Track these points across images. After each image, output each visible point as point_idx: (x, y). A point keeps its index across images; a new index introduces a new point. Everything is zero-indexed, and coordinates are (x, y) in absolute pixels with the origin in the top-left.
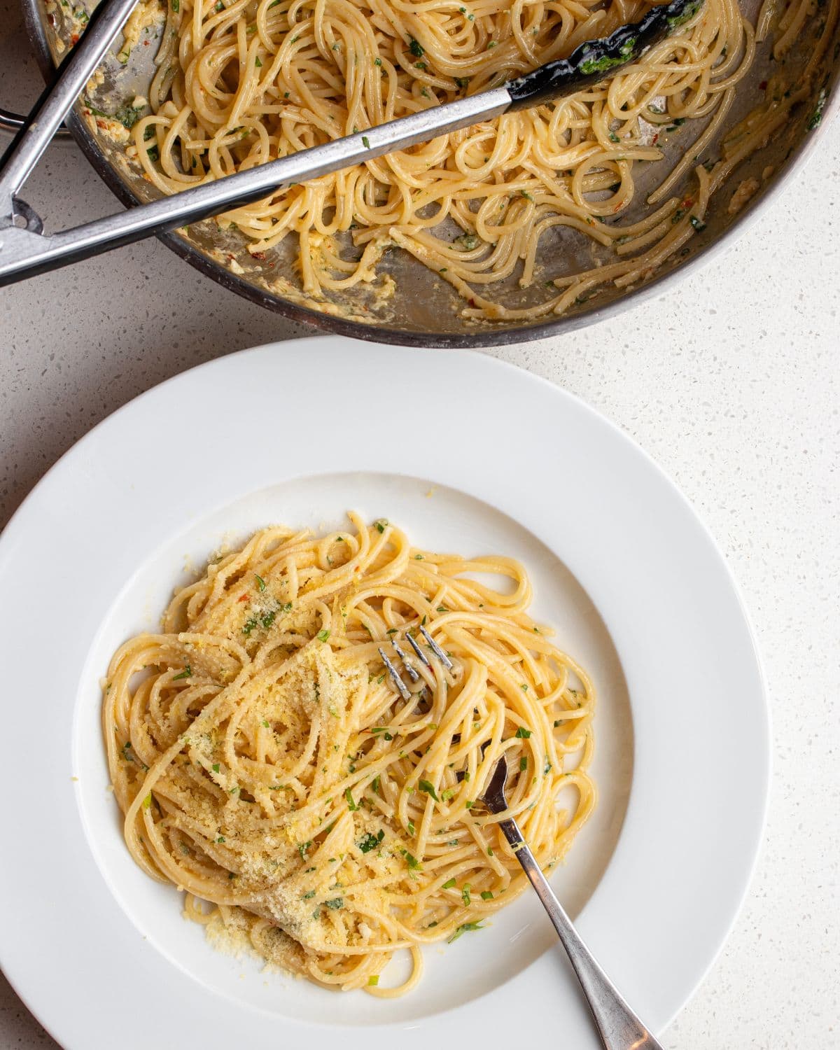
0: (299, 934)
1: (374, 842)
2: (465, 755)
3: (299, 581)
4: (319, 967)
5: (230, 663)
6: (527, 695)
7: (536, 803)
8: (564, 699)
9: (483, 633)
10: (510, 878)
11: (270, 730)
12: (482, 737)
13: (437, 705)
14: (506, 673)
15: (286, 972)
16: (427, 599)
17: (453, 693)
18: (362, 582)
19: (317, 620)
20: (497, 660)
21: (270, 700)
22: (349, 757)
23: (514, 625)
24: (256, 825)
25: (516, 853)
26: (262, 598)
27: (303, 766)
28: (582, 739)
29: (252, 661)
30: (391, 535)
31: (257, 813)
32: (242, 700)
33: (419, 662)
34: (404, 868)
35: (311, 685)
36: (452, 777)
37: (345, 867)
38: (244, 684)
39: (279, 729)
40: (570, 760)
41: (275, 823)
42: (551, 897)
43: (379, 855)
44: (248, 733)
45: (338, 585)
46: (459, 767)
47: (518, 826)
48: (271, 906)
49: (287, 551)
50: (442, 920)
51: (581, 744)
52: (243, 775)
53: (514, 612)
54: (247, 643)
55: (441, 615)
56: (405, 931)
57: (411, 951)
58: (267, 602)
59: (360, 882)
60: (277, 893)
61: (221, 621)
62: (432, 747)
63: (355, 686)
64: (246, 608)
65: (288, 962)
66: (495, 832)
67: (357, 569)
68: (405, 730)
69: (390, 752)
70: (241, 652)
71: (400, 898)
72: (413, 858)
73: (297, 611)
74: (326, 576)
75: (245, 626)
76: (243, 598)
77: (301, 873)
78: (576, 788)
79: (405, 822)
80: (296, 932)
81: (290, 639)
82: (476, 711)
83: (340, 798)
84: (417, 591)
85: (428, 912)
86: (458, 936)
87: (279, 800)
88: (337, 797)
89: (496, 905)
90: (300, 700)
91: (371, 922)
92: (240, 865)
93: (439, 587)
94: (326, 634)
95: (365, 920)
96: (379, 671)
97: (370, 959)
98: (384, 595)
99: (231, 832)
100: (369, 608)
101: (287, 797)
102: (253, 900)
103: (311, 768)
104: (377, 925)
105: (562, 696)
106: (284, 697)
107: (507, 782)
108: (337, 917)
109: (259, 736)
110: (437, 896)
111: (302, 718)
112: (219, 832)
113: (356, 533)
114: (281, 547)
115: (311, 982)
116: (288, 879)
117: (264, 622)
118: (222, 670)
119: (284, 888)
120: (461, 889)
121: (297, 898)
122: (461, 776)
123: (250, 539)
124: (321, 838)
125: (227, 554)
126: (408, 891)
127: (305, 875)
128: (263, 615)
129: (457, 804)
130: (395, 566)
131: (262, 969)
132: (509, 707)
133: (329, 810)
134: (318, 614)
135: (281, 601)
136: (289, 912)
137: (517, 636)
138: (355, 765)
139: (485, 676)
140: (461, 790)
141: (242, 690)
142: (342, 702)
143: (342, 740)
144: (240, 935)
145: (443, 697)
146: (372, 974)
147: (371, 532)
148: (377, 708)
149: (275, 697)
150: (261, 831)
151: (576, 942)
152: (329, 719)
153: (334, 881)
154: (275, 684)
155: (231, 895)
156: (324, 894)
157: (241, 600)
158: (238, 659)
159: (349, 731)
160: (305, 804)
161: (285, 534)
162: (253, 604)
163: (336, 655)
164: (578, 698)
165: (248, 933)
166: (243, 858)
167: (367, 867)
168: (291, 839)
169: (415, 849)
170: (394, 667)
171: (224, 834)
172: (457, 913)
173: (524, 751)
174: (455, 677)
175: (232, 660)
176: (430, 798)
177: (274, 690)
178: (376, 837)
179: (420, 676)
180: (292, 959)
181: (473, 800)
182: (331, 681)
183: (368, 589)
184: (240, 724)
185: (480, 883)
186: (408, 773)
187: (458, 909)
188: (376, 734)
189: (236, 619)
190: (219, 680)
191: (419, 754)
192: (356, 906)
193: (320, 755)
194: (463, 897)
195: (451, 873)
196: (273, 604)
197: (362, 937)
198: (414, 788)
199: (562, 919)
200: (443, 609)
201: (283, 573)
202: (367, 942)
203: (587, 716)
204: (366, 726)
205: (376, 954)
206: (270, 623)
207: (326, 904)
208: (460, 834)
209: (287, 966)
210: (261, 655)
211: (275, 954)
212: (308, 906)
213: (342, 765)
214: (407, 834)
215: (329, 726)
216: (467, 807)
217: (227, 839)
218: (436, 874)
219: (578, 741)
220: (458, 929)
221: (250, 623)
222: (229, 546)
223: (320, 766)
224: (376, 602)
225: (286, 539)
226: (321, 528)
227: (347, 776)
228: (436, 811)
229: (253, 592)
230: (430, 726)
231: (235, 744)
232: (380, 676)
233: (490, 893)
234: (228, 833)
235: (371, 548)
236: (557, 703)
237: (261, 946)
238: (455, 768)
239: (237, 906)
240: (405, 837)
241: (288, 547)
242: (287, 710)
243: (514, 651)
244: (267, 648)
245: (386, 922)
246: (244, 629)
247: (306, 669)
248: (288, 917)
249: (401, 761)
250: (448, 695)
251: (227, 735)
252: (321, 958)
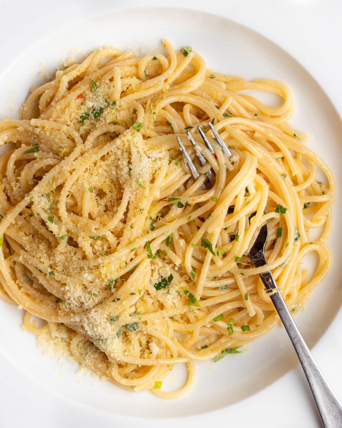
0: (105, 347)
1: (165, 283)
2: (236, 221)
3: (123, 86)
4: (119, 373)
5: (67, 143)
6: (285, 182)
7: (287, 263)
8: (313, 188)
9: (256, 135)
10: (264, 317)
11: (94, 194)
12: (249, 209)
13: (218, 184)
14: (271, 164)
15: (94, 374)
16: (216, 107)
17: (231, 175)
18: (169, 90)
19: (134, 116)
20: (265, 154)
21: (95, 172)
22: (151, 218)
23: (278, 130)
24: (78, 263)
25: (271, 297)
26: (95, 97)
27: (115, 222)
28: (323, 219)
29: (84, 143)
30: (193, 59)
31: (79, 255)
32: (74, 170)
33: (207, 151)
34: (186, 304)
35: (125, 163)
36: (227, 238)
37: (142, 300)
38: (76, 159)
39: (101, 194)
40: (314, 233)
41: (92, 264)
42: (295, 331)
43: (168, 293)
44: (76, 195)
45: (151, 92)
46: (232, 230)
47: (275, 277)
48: (85, 325)
49: (116, 64)
50: (210, 345)
51: (323, 222)
52: (71, 226)
53: (280, 121)
54: (81, 129)
55: (226, 119)
56: (184, 351)
57: (187, 365)
58: (97, 100)
59: (153, 312)
60: (90, 316)
61: (63, 111)
62: (213, 214)
63: (159, 165)
64: (82, 104)
65: (96, 367)
66: (255, 282)
67: (166, 80)
68: (193, 200)
69: (182, 216)
70: (76, 135)
71: (182, 326)
72: (193, 296)
73: (119, 109)
74: (143, 84)
75: (81, 117)
76: (81, 96)
77: (109, 303)
78: (316, 254)
79: (189, 270)
80: (102, 346)
81: (113, 128)
82: (247, 190)
83: (142, 249)
84: (209, 101)
85: (201, 338)
86: (223, 357)
87: (96, 247)
88: (140, 247)
89: (252, 336)
90: (117, 173)
91: (159, 342)
92: (64, 294)
93: (225, 98)
94: (139, 126)
95: (154, 340)
96: (177, 156)
97: (156, 369)
98: (185, 101)
99: (59, 269)
100: (173, 110)
101: (102, 245)
102: (72, 320)
103: (121, 225)
104: (163, 344)
105: (311, 185)
106: (106, 171)
107: (266, 245)
108: (133, 336)
109: (85, 198)
110: (209, 326)
111: (118, 187)
112: (51, 267)
113: (167, 56)
114: (112, 61)
115: (112, 383)
116: (99, 306)
117: (95, 115)
118: (61, 147)
119: (95, 312)
120: (227, 322)
121: (105, 320)
122: (233, 238)
123: (89, 55)
124: (125, 277)
125: (72, 64)
126: (188, 321)
127: (112, 304)
128: (94, 110)
129: (228, 258)
130: (195, 80)
131: (78, 371)
132: (272, 189)
133: (134, 257)
134: (135, 111)
135: (108, 100)
136: (99, 330)
137: (281, 139)
138: (155, 225)
139: (255, 165)
140: (231, 249)
141: (73, 163)
142: (147, 177)
143: (146, 204)
144: (63, 344)
145: (223, 177)
146: (157, 380)
147: (178, 56)
148: (173, 184)
149: (98, 170)
150: (82, 269)
151: (311, 365)
152: (137, 189)
153: (133, 309)
154: (99, 161)
155: (57, 314)
156: (126, 319)
157: (78, 97)
158: (73, 140)
159: (152, 199)
160: (115, 250)
161: (115, 52)
162: (87, 101)
163: (145, 141)
164: (323, 187)
165: (69, 344)
166: (67, 288)
167: (159, 301)
168: (103, 276)
169: (195, 291)
170: (187, 154)
171: (54, 270)
172: (223, 340)
173: (280, 224)
174: (233, 163)
175: (69, 140)
176: (209, 252)
177: (98, 165)
178: (167, 279)
179: (207, 161)
180: (100, 366)
181: (240, 256)
182: (140, 161)
183: (173, 95)
184: (71, 188)
185: (241, 319)
186: (192, 233)
187: (224, 337)
188: (171, 202)
189: (74, 111)
190: (58, 155)
191: (202, 219)
192: (150, 329)
193: (129, 215)
194: (228, 329)
195: (221, 310)
196: (102, 102)
197: (151, 353)
198: (197, 245)
199: (303, 347)
200: (228, 115)
201: (111, 80)
202: (155, 357)
203: (329, 200)
204: (164, 196)
205: (162, 366)
206: (99, 116)
207: (126, 326)
208: (229, 282)
209: (95, 370)
210: (91, 139)
211: (87, 361)
212: (113, 327)
213: (145, 225)
214: (190, 279)
215: (137, 194)
216: (236, 261)
217: (56, 274)
218: (209, 310)
219: (320, 219)
220: (223, 352)
221: (84, 115)
222: (73, 58)
223: (129, 223)
224: (179, 106)
225: (115, 57)
226: (142, 50)
227: (148, 233)
228: (213, 262)
229: (87, 92)
230: (212, 198)
231: (66, 203)
232: (177, 160)
233: (248, 327)
234: (57, 268)
235: (177, 67)
236: (306, 190)
237: (78, 354)
238: (229, 231)
239: (62, 324)
240: (189, 281)
241: (117, 62)
242: (107, 181)
243: (277, 149)
244: (96, 133)
245: (170, 343)
246: (80, 119)
247: (123, 150)
248: (98, 334)
249: (189, 224)
250: (227, 177)
251: (61, 196)
252: (120, 366)
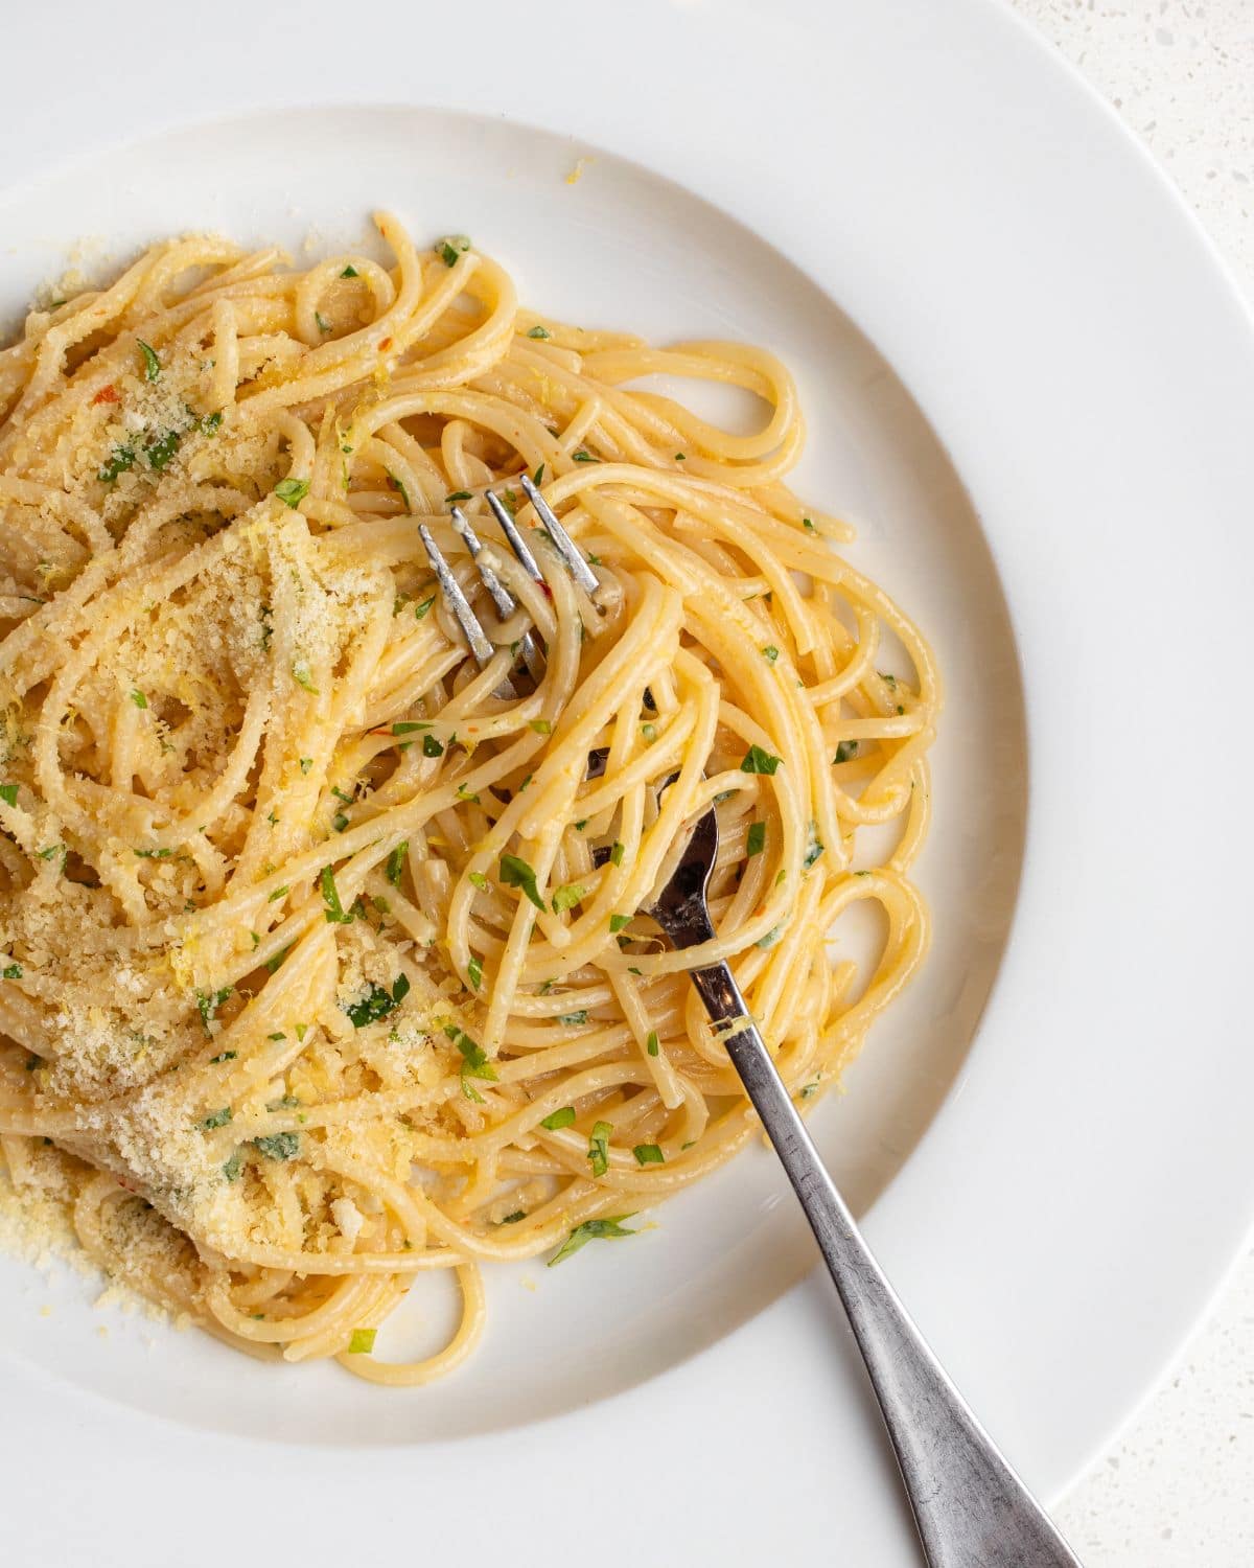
0: (186, 1214)
1: (381, 1003)
2: (613, 800)
3: (243, 361)
4: (233, 1301)
5: (61, 547)
6: (775, 673)
7: (781, 934)
8: (866, 695)
9: (680, 521)
10: (707, 1114)
11: (149, 715)
12: (659, 758)
13: (553, 677)
14: (729, 614)
15: (154, 1309)
16: (551, 431)
17: (595, 650)
18: (395, 377)
19: (282, 458)
20: (708, 583)
21: (153, 641)
22: (336, 791)
23: (754, 506)
24: (97, 939)
25: (730, 1045)
26: (152, 398)
27: (220, 803)
28: (901, 793)
29: (116, 547)
30: (475, 276)
31: (102, 913)
32: (84, 634)
33: (517, 570)
34: (451, 1073)
35: (252, 610)
36: (583, 855)
37: (309, 1060)
38: (92, 598)
39: (173, 713)
40: (870, 841)
41: (145, 939)
42: (806, 1155)
43: (394, 1035)
44: (93, 717)
45: (337, 380)
46: (600, 828)
47: (741, 981)
48: (122, 1140)
49: (221, 292)
50: (534, 1208)
51: (899, 804)
52: (74, 816)
53: (759, 477)
54: (108, 504)
55: (580, 467)
56: (445, 1226)
57: (455, 1274)
58: (161, 407)
59: (345, 1098)
60: (138, 1109)
61: (49, 445)
62: (538, 776)
63: (361, 618)
64: (111, 420)
65: (158, 1283)
66: (679, 999)
67: (385, 344)
68: (473, 730)
69: (438, 786)
70: (93, 523)
71: (439, 1147)
72: (474, 1046)
73: (233, 435)
74: (311, 354)
75: (107, 464)
76: (106, 395)
77: (200, 1066)
78: (878, 911)
79: (462, 959)
80: (179, 1210)
81: (210, 499)
82: (649, 701)
83: (308, 890)
84: (527, 409)
85: (504, 1186)
86: (574, 1248)
87: (157, 885)
88: (300, 885)
89: (670, 1180)
90: (225, 644)
91: (364, 1198)
92: (53, 1038)
93: (579, 403)
94: (297, 490)
95: (348, 1190)
96: (421, 590)
97: (355, 1289)
98: (447, 411)
99: (38, 957)
100: (409, 441)
101: (177, 881)
102: (79, 1124)
103: (240, 814)
104: (378, 1205)
105: (860, 686)
106: (188, 636)
107: (714, 880)
108: (278, 1176)
109: (120, 724)
110: (528, 1147)
111: (227, 691)
112: (10, 954)
113: (390, 265)
114: (210, 283)
115: (212, 1335)
116: (168, 1077)
117: (153, 456)
118: (43, 562)
119: (155, 1096)
120: (588, 1134)
121: (187, 1124)
122: (604, 856)
123: (134, 261)
124: (254, 983)
125: (80, 293)
126: (460, 1131)
127: (210, 1069)
128: (150, 440)
129: (588, 920)
130: (478, 345)
131: (98, 1297)
132: (733, 696)
133: (280, 917)
134: (284, 445)
135: (197, 409)
136: (168, 1156)
137: (764, 536)
138: (348, 814)
139: (675, 619)
140: (600, 888)
141: (83, 611)
142: (324, 655)
143: (319, 745)
144: (48, 1211)
145: (570, 655)
146: (359, 1325)
147: (426, 264)
148: (408, 679)
149: (163, 635)
150: (111, 956)
151: (860, 1264)
152: (292, 694)
153: (279, 1089)
154: (166, 604)
155: (29, 1109)
156: (257, 1120)
157: (99, 399)
158: (82, 539)
159: (338, 727)
160: (219, 896)
161: (220, 254)
162: (128, 411)
163: (318, 539)
164: (899, 693)
165: (69, 1209)
166: (63, 1020)
167: (363, 1063)
168: (181, 980)
169: (482, 1029)
170: (453, 581)
171: (20, 960)
172: (574, 1194)
173: (760, 811)
174: (603, 612)
175: (69, 541)
176: (525, 901)
177: (163, 617)
178: (390, 991)
179: (519, 604)
180: (170, 1278)
181: (629, 913)
182: (301, 603)
183: (409, 393)
184: (74, 695)
185: (635, 1124)
186: (471, 840)
187: (578, 1184)
188: (403, 738)
189: (85, 444)
190: (33, 587)
191: (504, 794)
192: (332, 1155)
193: (264, 780)
194: (591, 1154)
195: (566, 1094)
196: (177, 415)
197: (339, 1234)
198: (487, 877)
199: (832, 1209)
200: (587, 455)
201: (207, 343)
202: (351, 1247)
203: (917, 733)
204: (379, 719)
205: (376, 1276)
206: (166, 459)
207: (255, 1144)
208: (593, 999)
209: (156, 1294)
210: (140, 533)
211: (130, 1265)
212: (212, 1145)
213: (316, 812)
214: (464, 989)
215: (290, 710)
216: (613, 929)
217: (27, 974)
218: (529, 1092)
219: (891, 796)
220: (574, 1231)
221: (118, 456)
222: (82, 275)
223: (265, 808)
224: (427, 428)
225: (221, 268)
226: (308, 247)
227: (327, 839)
228: (538, 934)
229: (129, 382)
230: (535, 725)
231: (60, 743)
232: (421, 600)
233: (656, 1148)
234: (29, 956)
235: (423, 301)
236: (845, 700)
237: (99, 1240)
238: (589, 832)
239: (48, 1141)
240: (460, 996)
241: (224, 285)
242: (191, 669)
243: (750, 569)
244: (157, 515)
245: (400, 1200)
246: (103, 470)
247: (244, 570)
248: (163, 1170)
249: (461, 809)
250: (583, 654)
251: (43, 720)
252: (238, 1278)
